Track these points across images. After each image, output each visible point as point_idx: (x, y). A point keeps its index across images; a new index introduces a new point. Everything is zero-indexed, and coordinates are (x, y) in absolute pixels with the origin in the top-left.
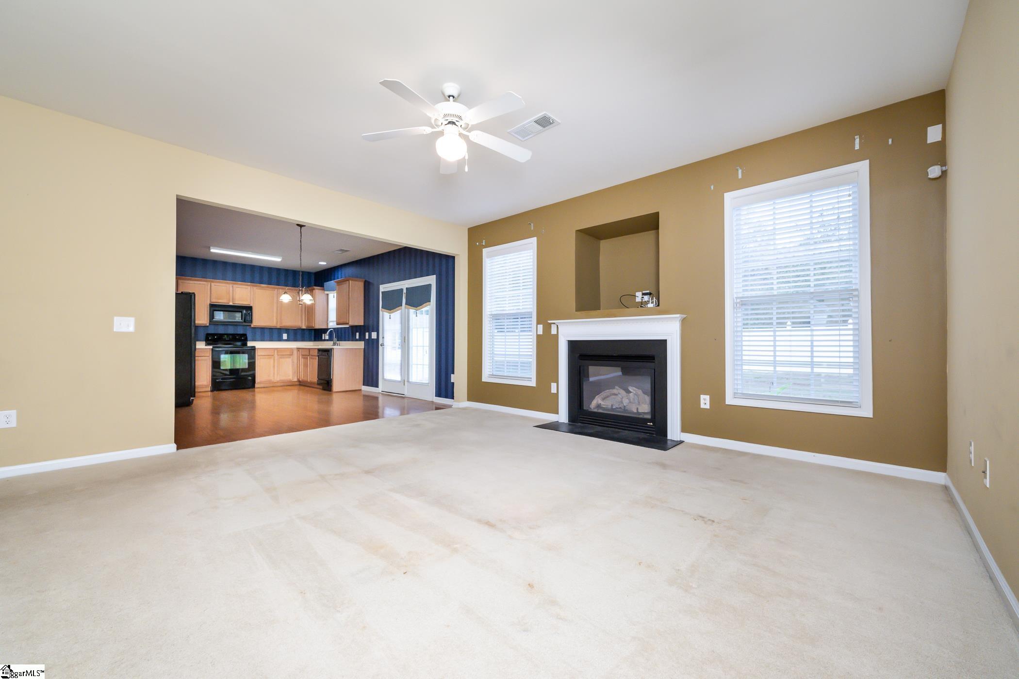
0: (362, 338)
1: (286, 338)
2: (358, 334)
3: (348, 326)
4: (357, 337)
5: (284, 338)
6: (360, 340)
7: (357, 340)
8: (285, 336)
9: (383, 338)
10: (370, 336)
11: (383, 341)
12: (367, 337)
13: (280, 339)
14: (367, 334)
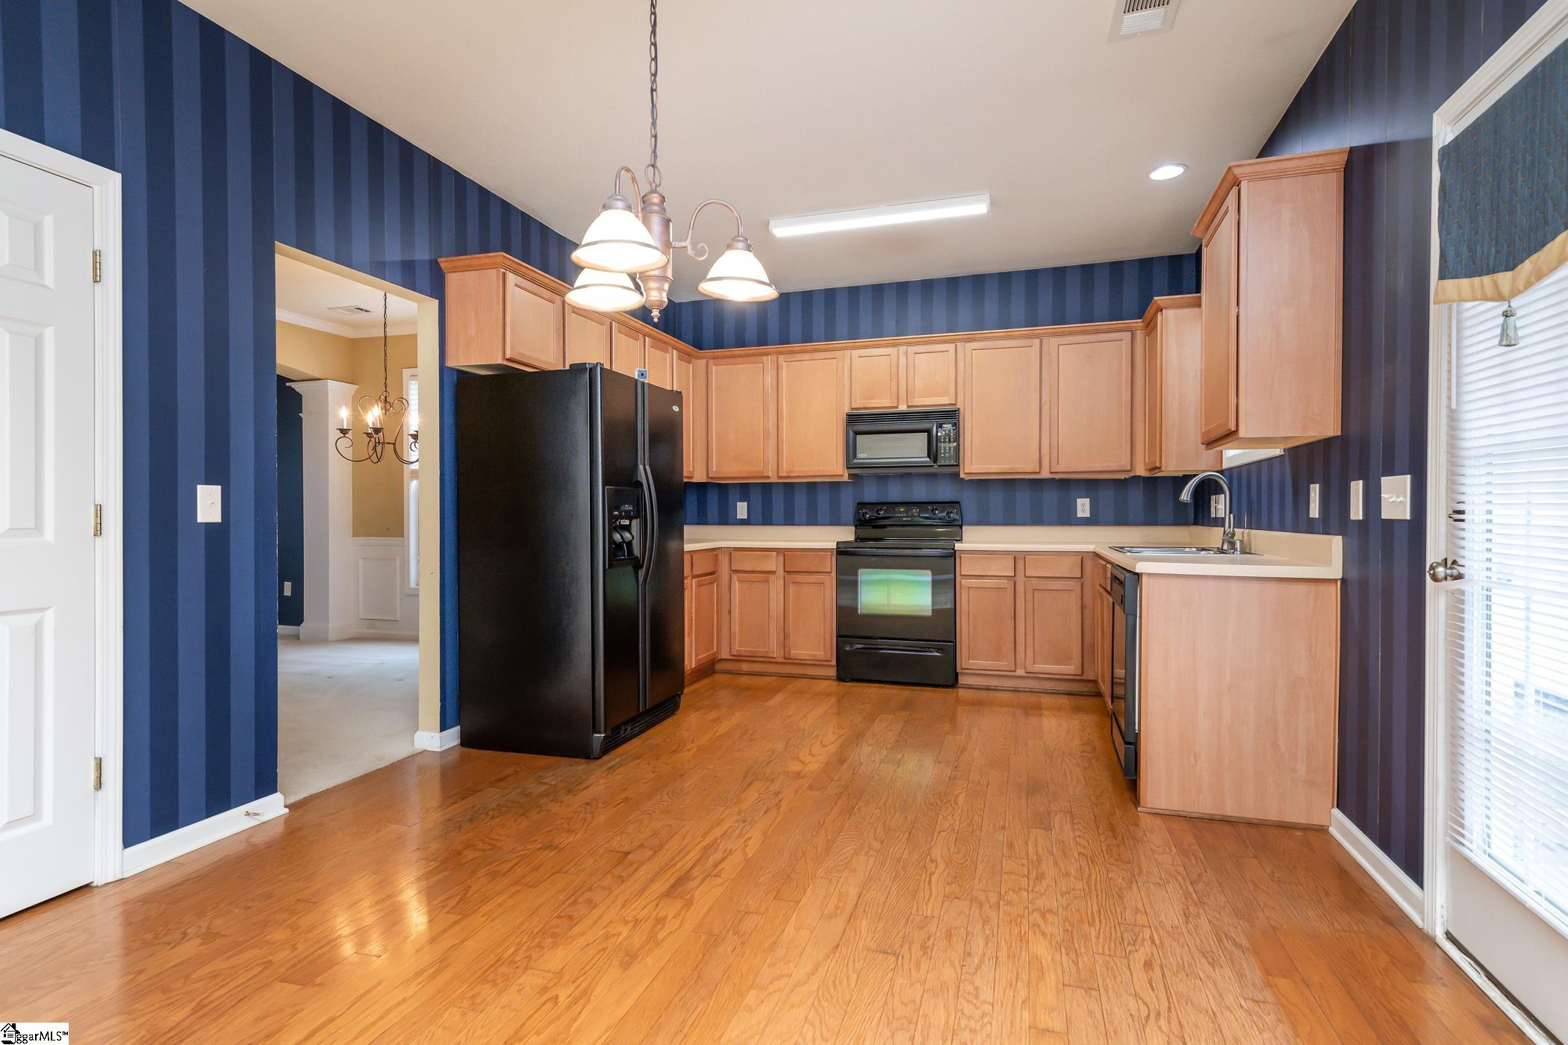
0: (1334, 520)
1: (1087, 514)
2: (1315, 490)
3: (1277, 452)
4: (1315, 512)
5: (1080, 514)
6: (1323, 526)
7: (1313, 528)
8: (1083, 507)
9: (1457, 515)
10: (1373, 499)
11: (1454, 540)
12: (1357, 512)
13: (1067, 518)
14: (1357, 488)
